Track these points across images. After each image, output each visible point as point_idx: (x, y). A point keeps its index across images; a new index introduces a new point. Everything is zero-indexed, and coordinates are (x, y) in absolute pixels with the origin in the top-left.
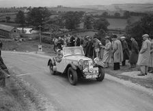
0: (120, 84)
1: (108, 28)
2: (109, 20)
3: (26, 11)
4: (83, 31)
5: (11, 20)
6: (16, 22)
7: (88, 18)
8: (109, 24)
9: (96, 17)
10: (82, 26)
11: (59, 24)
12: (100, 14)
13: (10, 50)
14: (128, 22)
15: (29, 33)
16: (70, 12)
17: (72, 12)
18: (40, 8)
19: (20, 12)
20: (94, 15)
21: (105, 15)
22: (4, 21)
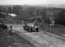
6: (8, 11)
8: (46, 13)
10: (35, 13)
14: (54, 12)
18: (18, 5)
20: (40, 9)
22: (3, 11)
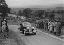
0: (60, 40)
1: (55, 17)
2: (55, 14)
3: (22, 10)
4: (44, 18)
5: (16, 13)
6: (18, 14)
7: (47, 13)
9: (50, 12)
10: (44, 16)
11: (35, 15)
12: (51, 11)
13: (16, 25)
14: (63, 15)
15: (23, 18)
16: (39, 11)
17: (40, 11)
19: (20, 10)
20: (49, 11)
21: (53, 12)
22: (14, 14)
